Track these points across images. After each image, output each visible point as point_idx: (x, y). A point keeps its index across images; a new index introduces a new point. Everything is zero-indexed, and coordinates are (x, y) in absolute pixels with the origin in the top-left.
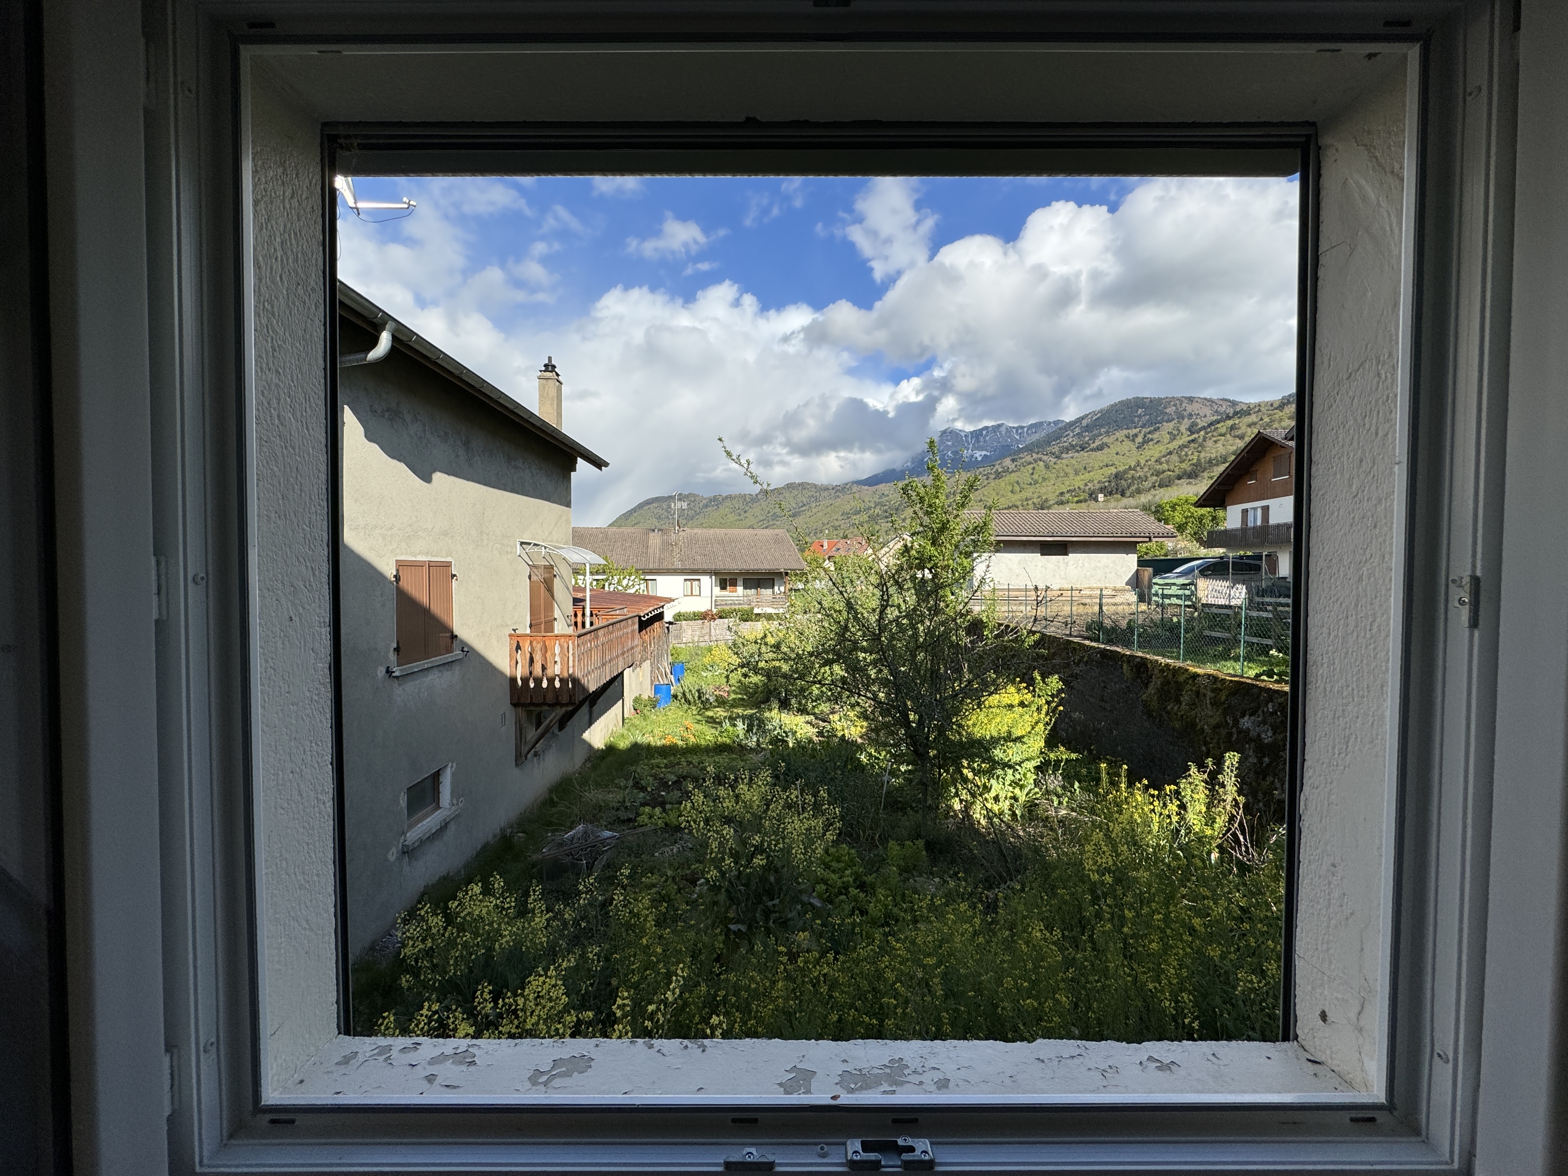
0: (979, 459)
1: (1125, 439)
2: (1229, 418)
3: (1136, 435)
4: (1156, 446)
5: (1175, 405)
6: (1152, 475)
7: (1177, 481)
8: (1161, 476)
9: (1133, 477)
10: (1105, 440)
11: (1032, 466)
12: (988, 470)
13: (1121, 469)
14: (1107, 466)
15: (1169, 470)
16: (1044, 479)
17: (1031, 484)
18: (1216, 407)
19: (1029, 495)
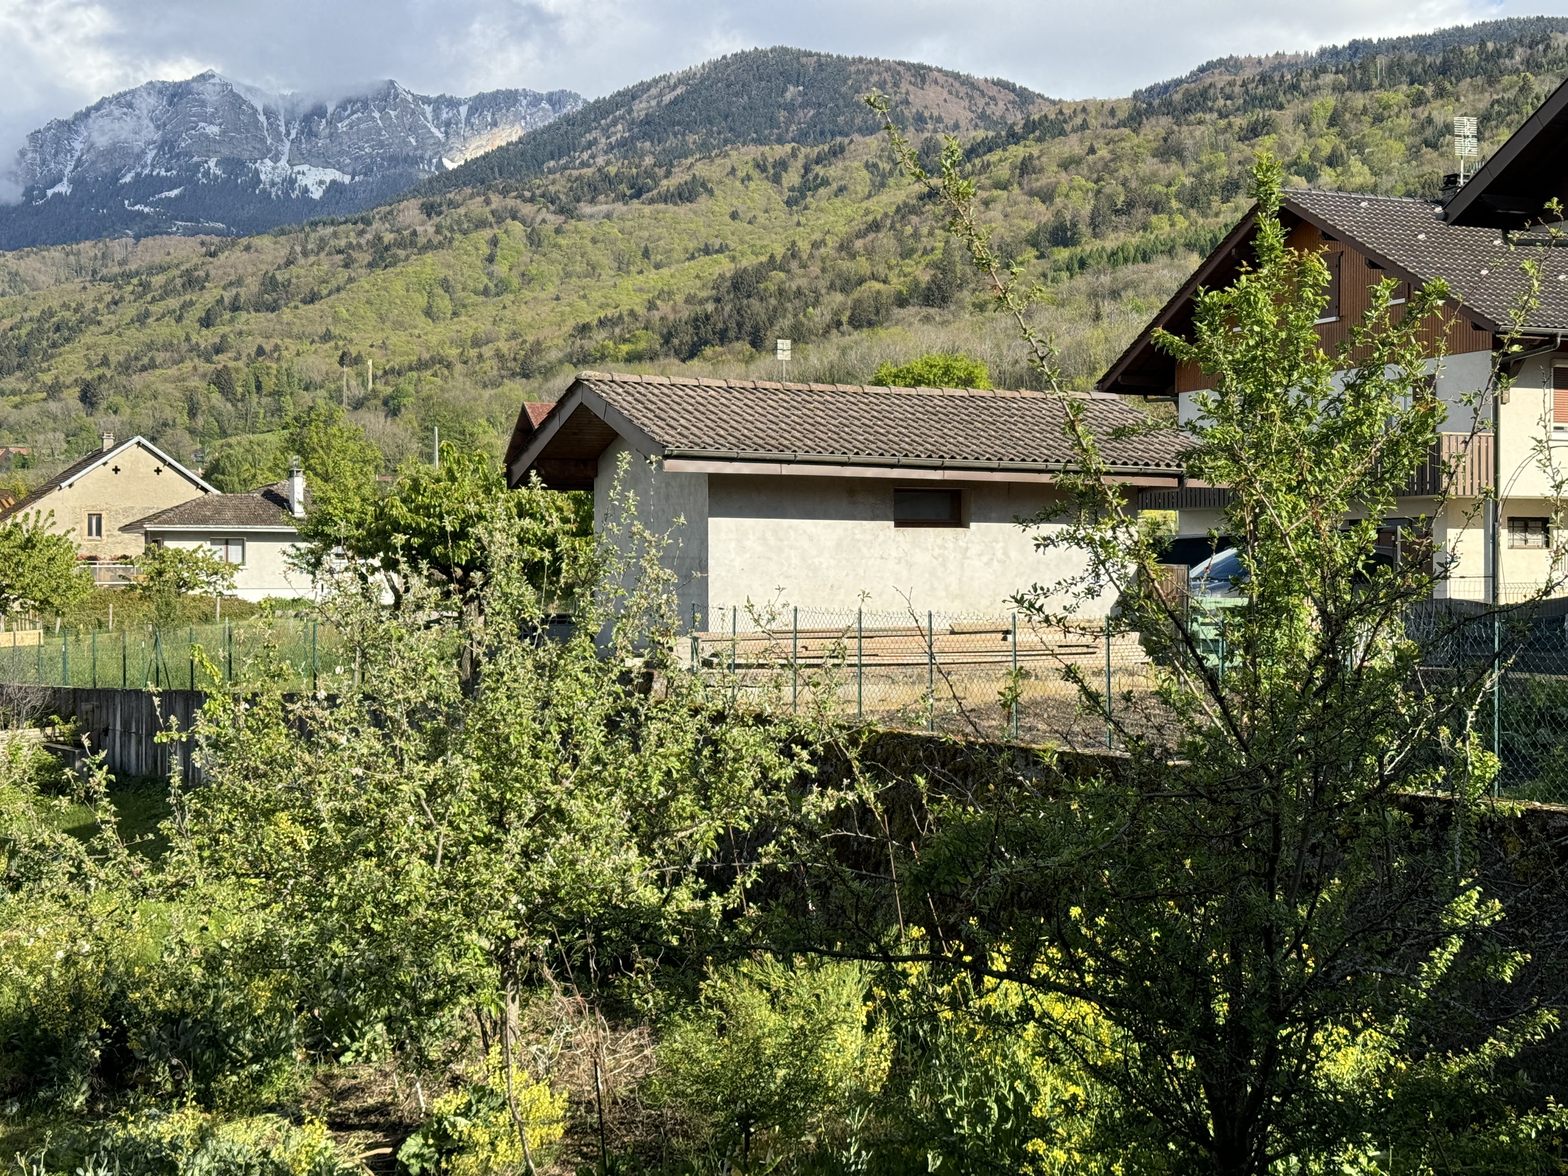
0: (317, 194)
1: (755, 174)
2: (1014, 138)
3: (782, 165)
4: (837, 202)
5: (881, 85)
6: (832, 287)
7: (896, 311)
8: (856, 295)
9: (781, 292)
10: (702, 170)
11: (487, 233)
12: (347, 235)
13: (748, 262)
14: (707, 251)
15: (874, 277)
16: (527, 279)
17: (486, 292)
18: (981, 102)
19: (484, 327)
